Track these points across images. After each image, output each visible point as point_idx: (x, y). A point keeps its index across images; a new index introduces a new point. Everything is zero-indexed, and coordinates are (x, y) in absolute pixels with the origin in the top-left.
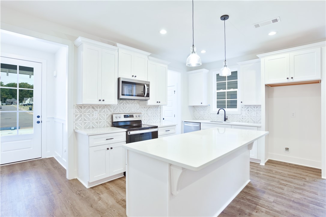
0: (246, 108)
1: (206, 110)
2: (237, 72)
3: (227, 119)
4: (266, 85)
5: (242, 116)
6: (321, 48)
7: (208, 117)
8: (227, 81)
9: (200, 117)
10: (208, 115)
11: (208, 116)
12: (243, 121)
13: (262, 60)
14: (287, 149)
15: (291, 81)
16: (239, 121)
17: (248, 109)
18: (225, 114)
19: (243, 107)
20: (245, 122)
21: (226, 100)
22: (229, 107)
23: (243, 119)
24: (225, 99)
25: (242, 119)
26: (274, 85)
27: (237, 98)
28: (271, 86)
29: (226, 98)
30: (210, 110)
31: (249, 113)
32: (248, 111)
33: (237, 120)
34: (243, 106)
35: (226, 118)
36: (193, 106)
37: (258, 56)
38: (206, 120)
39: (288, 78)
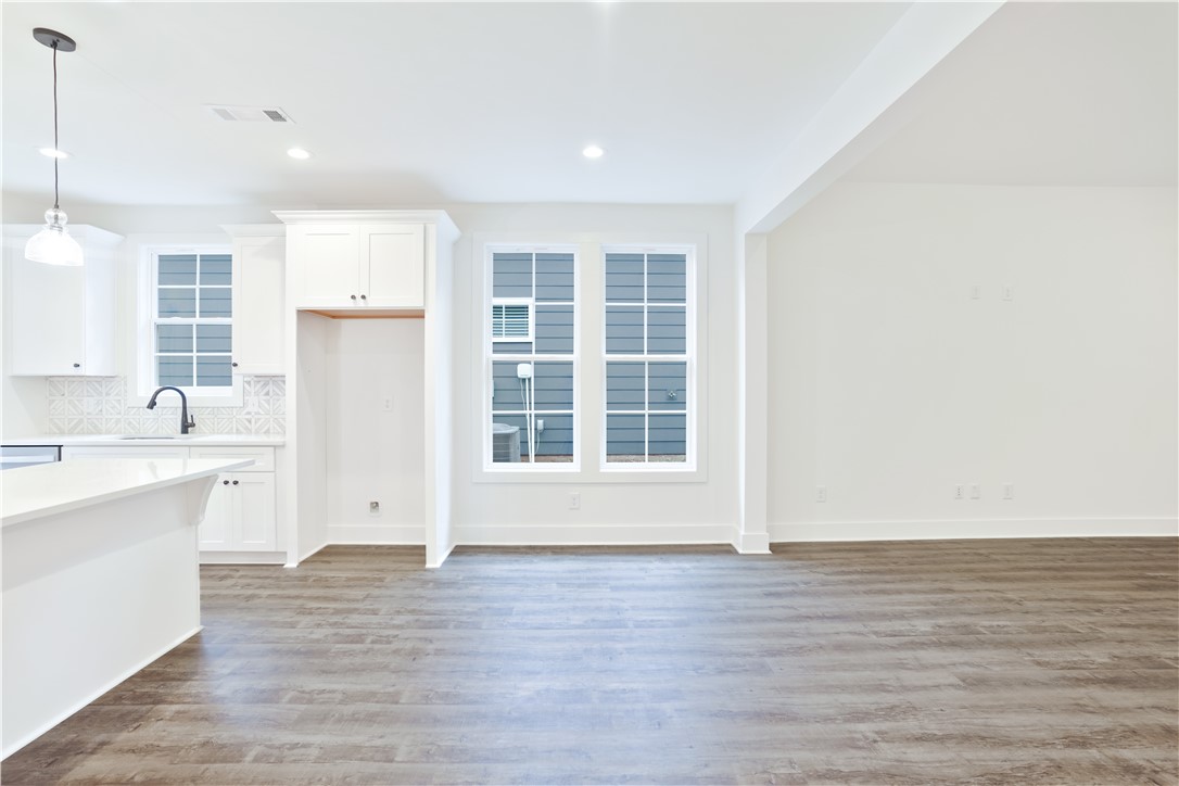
0: (259, 386)
1: (107, 394)
2: (231, 260)
3: (193, 425)
4: (299, 311)
5: (249, 413)
6: (425, 228)
7: (118, 421)
8: (197, 287)
9: (81, 421)
10: (120, 413)
11: (119, 417)
12: (250, 431)
13: (290, 229)
14: (375, 505)
15: (360, 305)
16: (237, 430)
17: (265, 391)
18: (185, 408)
19: (249, 383)
20: (257, 432)
21: (195, 354)
22: (204, 380)
23: (250, 422)
24: (192, 351)
25: (247, 423)
26: (338, 314)
27: (230, 351)
28: (334, 317)
29: (195, 349)
30: (126, 391)
31: (268, 402)
32: (267, 394)
33: (232, 428)
34: (249, 379)
35: (190, 421)
36: (47, 378)
37: (280, 214)
38: (108, 432)
39: (353, 297)
